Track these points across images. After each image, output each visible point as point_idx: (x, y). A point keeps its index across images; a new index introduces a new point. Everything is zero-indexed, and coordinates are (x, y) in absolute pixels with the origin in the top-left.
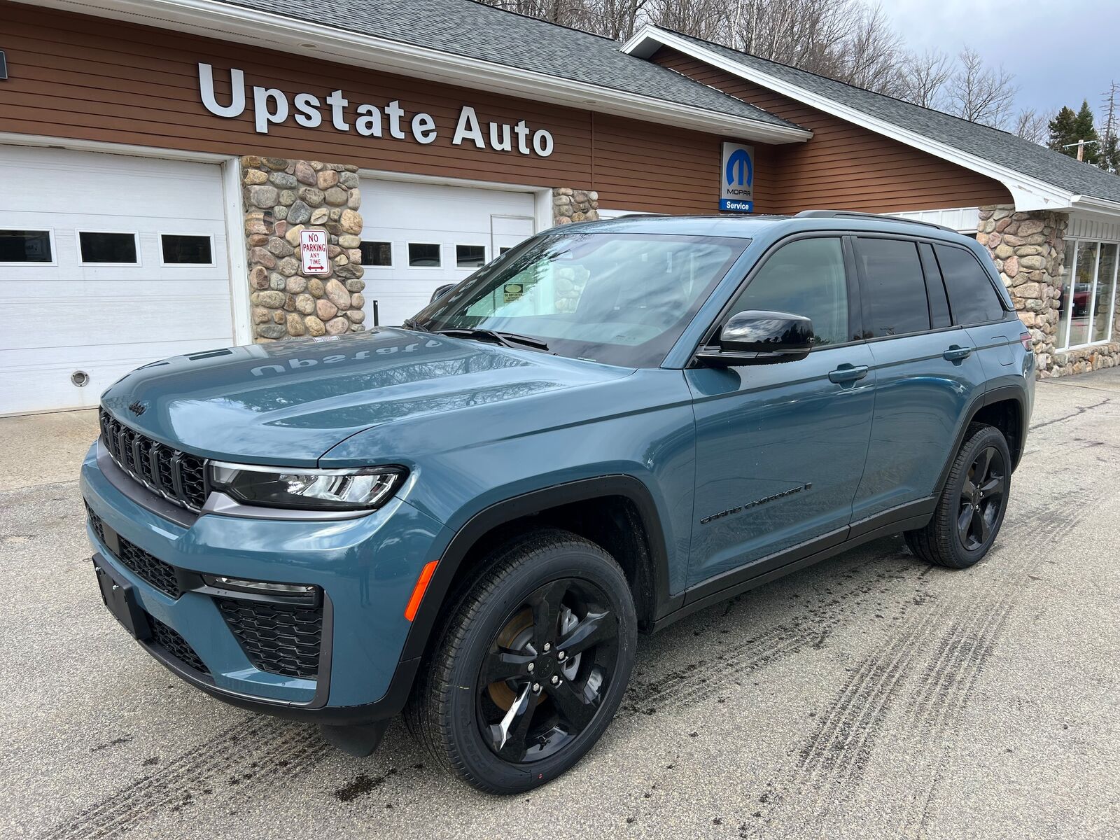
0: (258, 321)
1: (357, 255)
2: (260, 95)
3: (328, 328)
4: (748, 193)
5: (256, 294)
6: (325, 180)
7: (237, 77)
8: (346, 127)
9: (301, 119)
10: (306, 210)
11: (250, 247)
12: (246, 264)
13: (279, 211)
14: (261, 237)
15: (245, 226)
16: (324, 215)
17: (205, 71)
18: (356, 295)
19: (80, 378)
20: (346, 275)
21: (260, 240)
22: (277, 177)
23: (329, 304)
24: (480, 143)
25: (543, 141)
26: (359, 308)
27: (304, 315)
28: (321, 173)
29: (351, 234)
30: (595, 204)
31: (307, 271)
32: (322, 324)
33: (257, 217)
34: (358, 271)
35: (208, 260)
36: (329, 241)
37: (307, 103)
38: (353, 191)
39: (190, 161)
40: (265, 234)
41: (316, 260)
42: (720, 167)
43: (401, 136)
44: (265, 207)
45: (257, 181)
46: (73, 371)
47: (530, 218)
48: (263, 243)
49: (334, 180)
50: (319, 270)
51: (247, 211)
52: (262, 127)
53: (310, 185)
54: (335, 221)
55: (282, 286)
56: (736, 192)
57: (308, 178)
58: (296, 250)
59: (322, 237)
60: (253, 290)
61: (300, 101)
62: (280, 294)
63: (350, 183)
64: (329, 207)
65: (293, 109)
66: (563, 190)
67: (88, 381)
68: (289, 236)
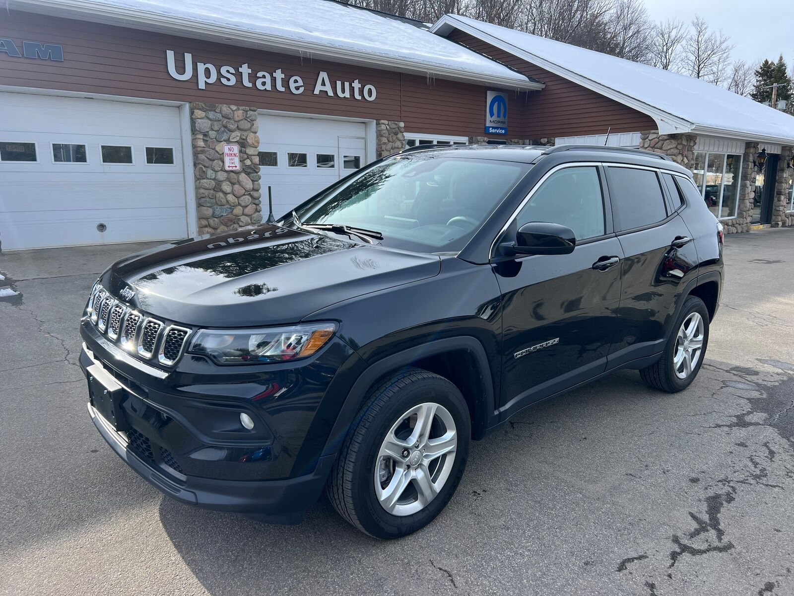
0: (199, 197)
1: (256, 160)
2: (201, 67)
3: (240, 202)
4: (504, 123)
5: (198, 181)
6: (238, 116)
7: (188, 57)
8: (250, 85)
9: (224, 81)
10: (227, 133)
11: (196, 154)
12: (193, 164)
13: (212, 134)
14: (201, 149)
15: (192, 142)
16: (238, 136)
17: (170, 55)
18: (256, 182)
19: (102, 227)
20: (251, 171)
21: (201, 151)
22: (211, 115)
23: (240, 188)
24: (331, 93)
25: (370, 91)
26: (258, 190)
27: (225, 194)
28: (235, 112)
29: (253, 147)
30: (403, 130)
31: (227, 168)
32: (236, 199)
33: (199, 137)
34: (257, 169)
35: (172, 163)
36: (241, 151)
37: (228, 71)
38: (254, 122)
39: (162, 105)
40: (204, 147)
41: (232, 162)
42: (486, 106)
43: (283, 89)
44: (203, 131)
45: (199, 117)
46: (98, 223)
47: (363, 138)
48: (203, 152)
49: (243, 116)
50: (234, 168)
51: (193, 134)
52: (202, 86)
53: (229, 119)
54: (244, 139)
55: (213, 177)
56: (496, 122)
57: (229, 115)
58: (222, 156)
59: (236, 149)
60: (198, 179)
61: (223, 70)
62: (212, 181)
63: (253, 118)
64: (240, 132)
65: (219, 74)
66: (382, 121)
67: (106, 229)
68: (218, 149)
